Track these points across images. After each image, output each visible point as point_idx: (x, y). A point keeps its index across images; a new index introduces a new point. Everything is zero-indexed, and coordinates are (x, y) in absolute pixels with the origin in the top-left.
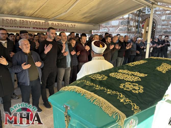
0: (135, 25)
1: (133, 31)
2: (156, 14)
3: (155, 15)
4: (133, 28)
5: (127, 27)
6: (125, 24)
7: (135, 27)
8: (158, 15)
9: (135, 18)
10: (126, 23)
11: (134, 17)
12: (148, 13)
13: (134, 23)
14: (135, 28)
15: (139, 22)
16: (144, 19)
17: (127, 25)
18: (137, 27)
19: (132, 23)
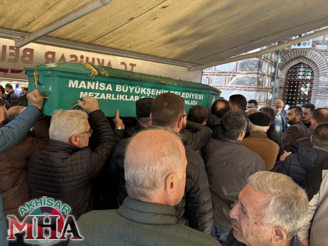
0: (271, 72)
1: (267, 85)
4: (267, 80)
5: (256, 76)
6: (252, 70)
7: (271, 76)
11: (270, 55)
12: (297, 47)
13: (268, 67)
14: (270, 80)
15: (277, 66)
16: (287, 61)
17: (256, 72)
18: (273, 77)
19: (266, 68)
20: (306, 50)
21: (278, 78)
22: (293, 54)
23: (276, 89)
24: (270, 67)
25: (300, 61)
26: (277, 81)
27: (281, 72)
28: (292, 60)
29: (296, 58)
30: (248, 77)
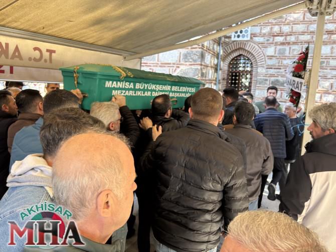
0: (214, 64)
1: (210, 78)
2: (254, 43)
3: (252, 44)
4: (211, 72)
5: (199, 67)
6: (195, 61)
7: (214, 68)
8: (259, 45)
9: (213, 48)
10: (197, 57)
11: (212, 45)
12: (236, 39)
13: (211, 58)
14: (213, 71)
15: (220, 57)
16: (229, 52)
17: (200, 63)
18: (216, 68)
19: (209, 60)
20: (245, 42)
21: (221, 69)
22: (233, 46)
23: (219, 80)
24: (212, 58)
25: (240, 53)
26: (220, 72)
27: (223, 63)
28: (233, 52)
29: (236, 50)
30: (191, 68)
